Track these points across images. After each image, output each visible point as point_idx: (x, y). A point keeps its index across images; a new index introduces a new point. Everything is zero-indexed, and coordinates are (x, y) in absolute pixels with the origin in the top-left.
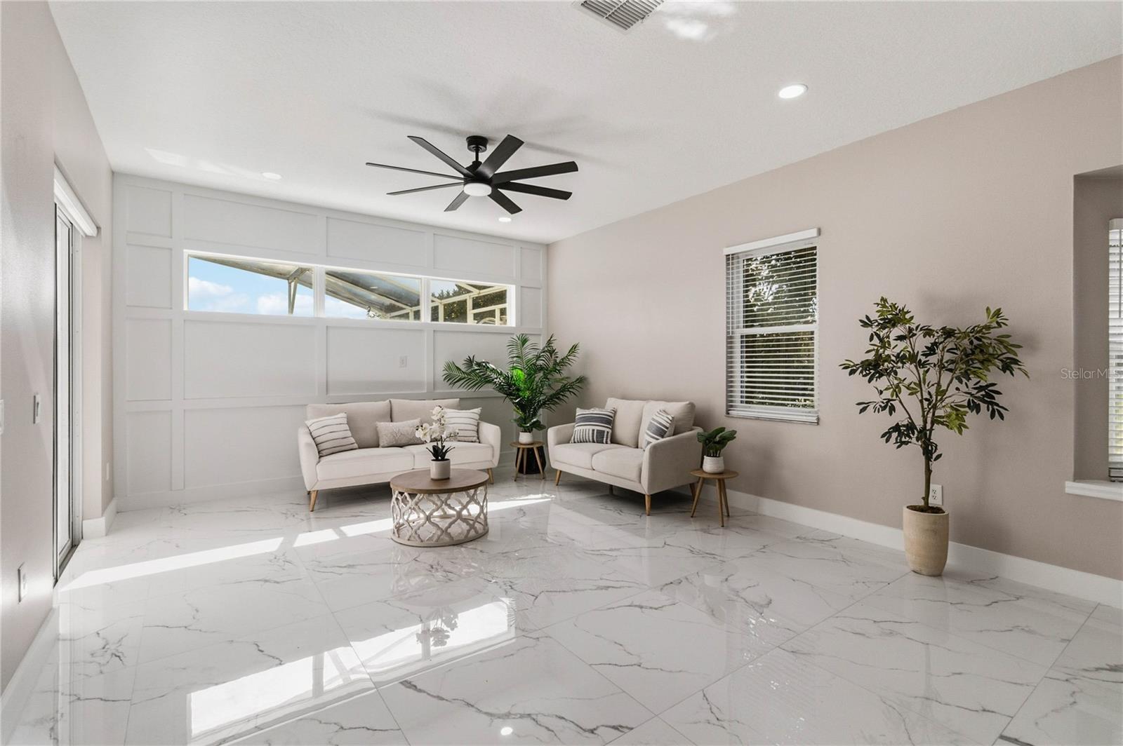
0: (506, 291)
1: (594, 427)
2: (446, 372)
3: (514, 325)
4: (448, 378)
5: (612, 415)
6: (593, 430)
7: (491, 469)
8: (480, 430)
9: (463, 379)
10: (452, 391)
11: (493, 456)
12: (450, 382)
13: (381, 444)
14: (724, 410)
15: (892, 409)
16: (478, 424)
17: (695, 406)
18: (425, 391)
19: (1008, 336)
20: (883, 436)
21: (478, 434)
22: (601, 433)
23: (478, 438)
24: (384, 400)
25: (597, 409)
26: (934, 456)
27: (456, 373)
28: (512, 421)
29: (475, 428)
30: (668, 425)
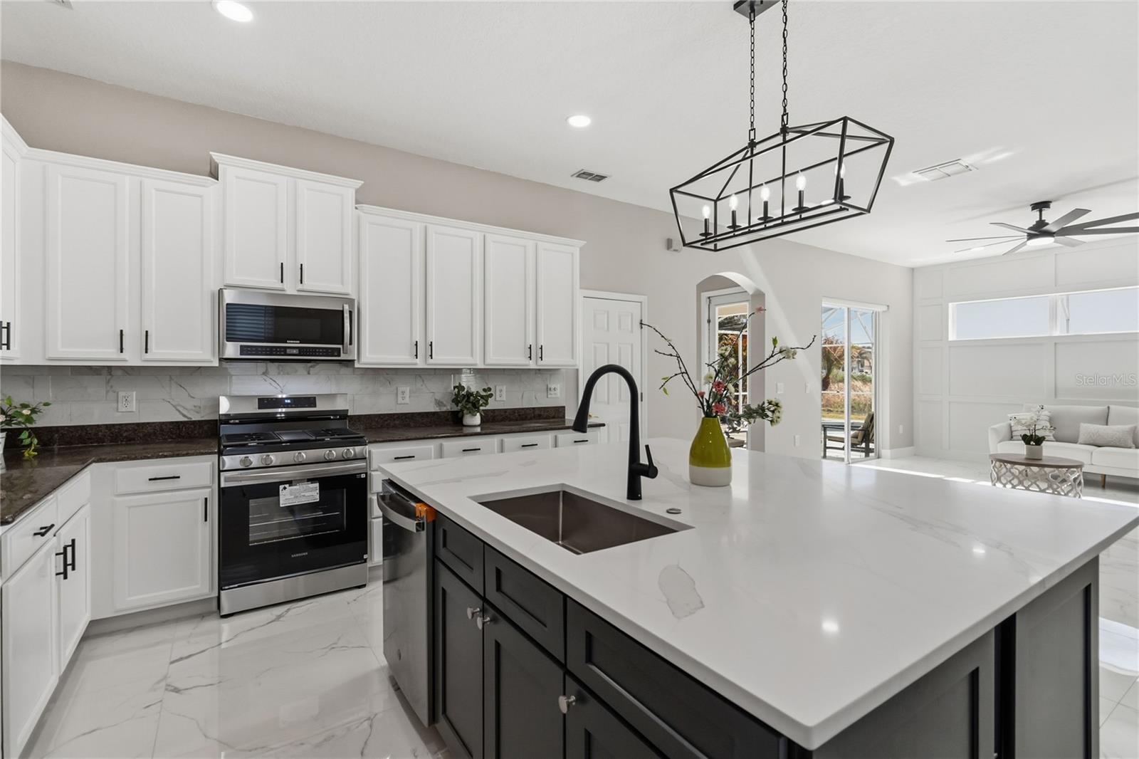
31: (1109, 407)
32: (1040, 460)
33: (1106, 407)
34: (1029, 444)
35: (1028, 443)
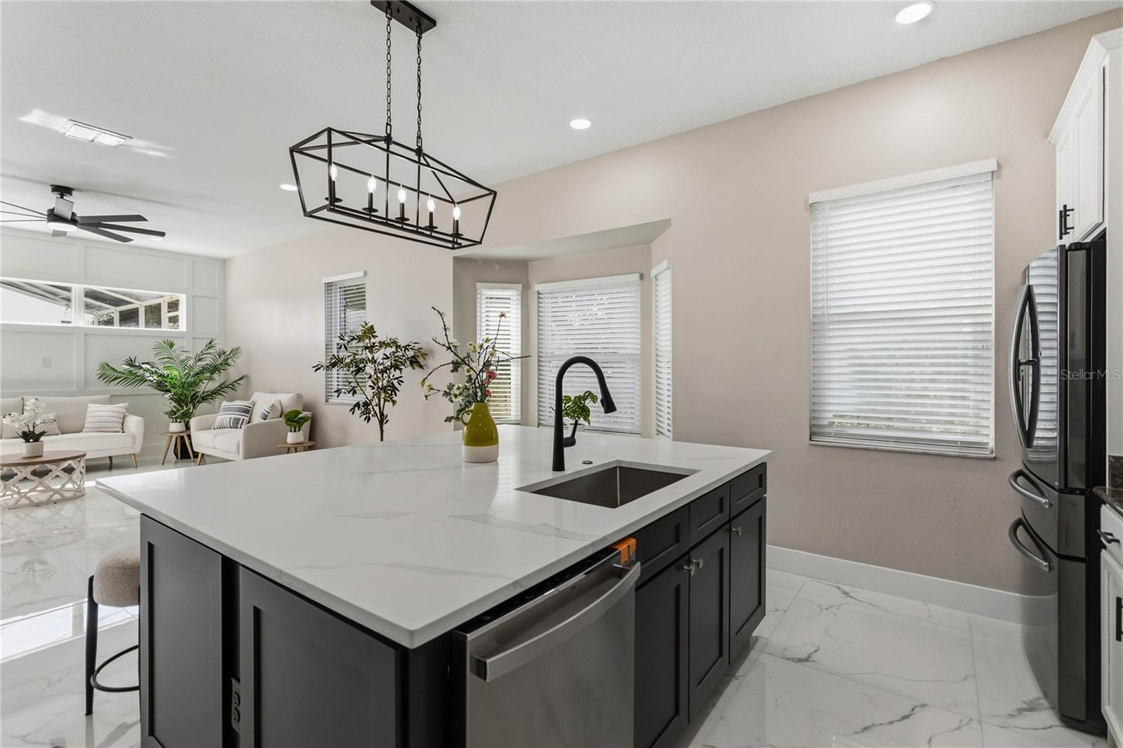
0: (178, 300)
1: (231, 416)
2: (100, 372)
3: (185, 330)
4: (103, 376)
5: (251, 406)
6: (231, 418)
7: (134, 454)
8: (125, 422)
9: (118, 378)
10: (108, 388)
11: (134, 443)
12: (105, 380)
13: (4, 436)
14: (324, 400)
15: (355, 392)
16: (125, 416)
17: (302, 396)
18: (74, 389)
19: (421, 349)
20: (351, 411)
21: (122, 425)
22: (237, 420)
23: (123, 429)
24: (17, 397)
25: (239, 401)
26: (385, 421)
27: (109, 372)
28: (162, 414)
29: (121, 421)
30: (269, 411)
31: (22, 398)
32: (41, 456)
33: (20, 398)
34: (29, 442)
35: (27, 441)
